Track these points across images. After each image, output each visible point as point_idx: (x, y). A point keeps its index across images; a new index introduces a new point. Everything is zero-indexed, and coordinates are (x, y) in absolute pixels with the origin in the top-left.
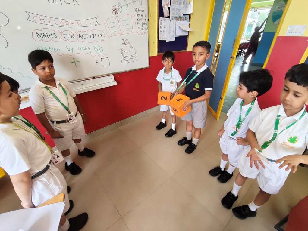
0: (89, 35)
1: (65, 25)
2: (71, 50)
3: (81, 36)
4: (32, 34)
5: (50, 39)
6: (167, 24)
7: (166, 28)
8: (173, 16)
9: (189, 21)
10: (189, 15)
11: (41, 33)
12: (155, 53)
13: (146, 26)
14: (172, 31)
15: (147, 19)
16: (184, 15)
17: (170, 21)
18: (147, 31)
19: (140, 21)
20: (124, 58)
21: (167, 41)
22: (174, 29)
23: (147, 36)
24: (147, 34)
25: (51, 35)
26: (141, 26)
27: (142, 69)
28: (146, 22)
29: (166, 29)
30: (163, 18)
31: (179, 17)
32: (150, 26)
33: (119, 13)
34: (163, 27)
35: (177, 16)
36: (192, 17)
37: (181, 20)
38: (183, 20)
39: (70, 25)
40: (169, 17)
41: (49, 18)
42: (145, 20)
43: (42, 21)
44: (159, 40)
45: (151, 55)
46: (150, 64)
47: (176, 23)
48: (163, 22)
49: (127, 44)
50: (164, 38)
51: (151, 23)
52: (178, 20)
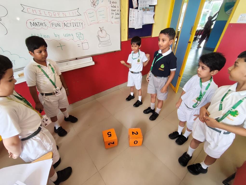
0: (72, 24)
1: (53, 16)
2: (58, 36)
3: (66, 25)
4: (27, 23)
5: (41, 27)
6: (135, 14)
7: (135, 17)
8: (140, 7)
9: (154, 11)
10: (154, 6)
11: (34, 23)
12: (125, 38)
13: (118, 16)
14: (140, 20)
15: (119, 10)
16: (150, 6)
17: (138, 11)
18: (119, 20)
19: (113, 12)
20: (101, 43)
21: (135, 29)
22: (141, 18)
23: (119, 24)
24: (119, 23)
25: (41, 24)
26: (114, 15)
27: (115, 52)
28: (119, 12)
29: (134, 19)
30: (132, 9)
31: (146, 8)
32: (122, 16)
33: (96, 4)
34: (132, 17)
35: (144, 7)
36: (156, 8)
37: (147, 10)
38: (149, 10)
39: (57, 16)
40: (137, 8)
41: (40, 10)
42: (118, 11)
43: (34, 12)
44: (129, 27)
45: (122, 40)
46: (121, 47)
47: (143, 13)
48: (132, 12)
49: (103, 32)
50: (133, 26)
51: (122, 13)
52: (145, 10)
